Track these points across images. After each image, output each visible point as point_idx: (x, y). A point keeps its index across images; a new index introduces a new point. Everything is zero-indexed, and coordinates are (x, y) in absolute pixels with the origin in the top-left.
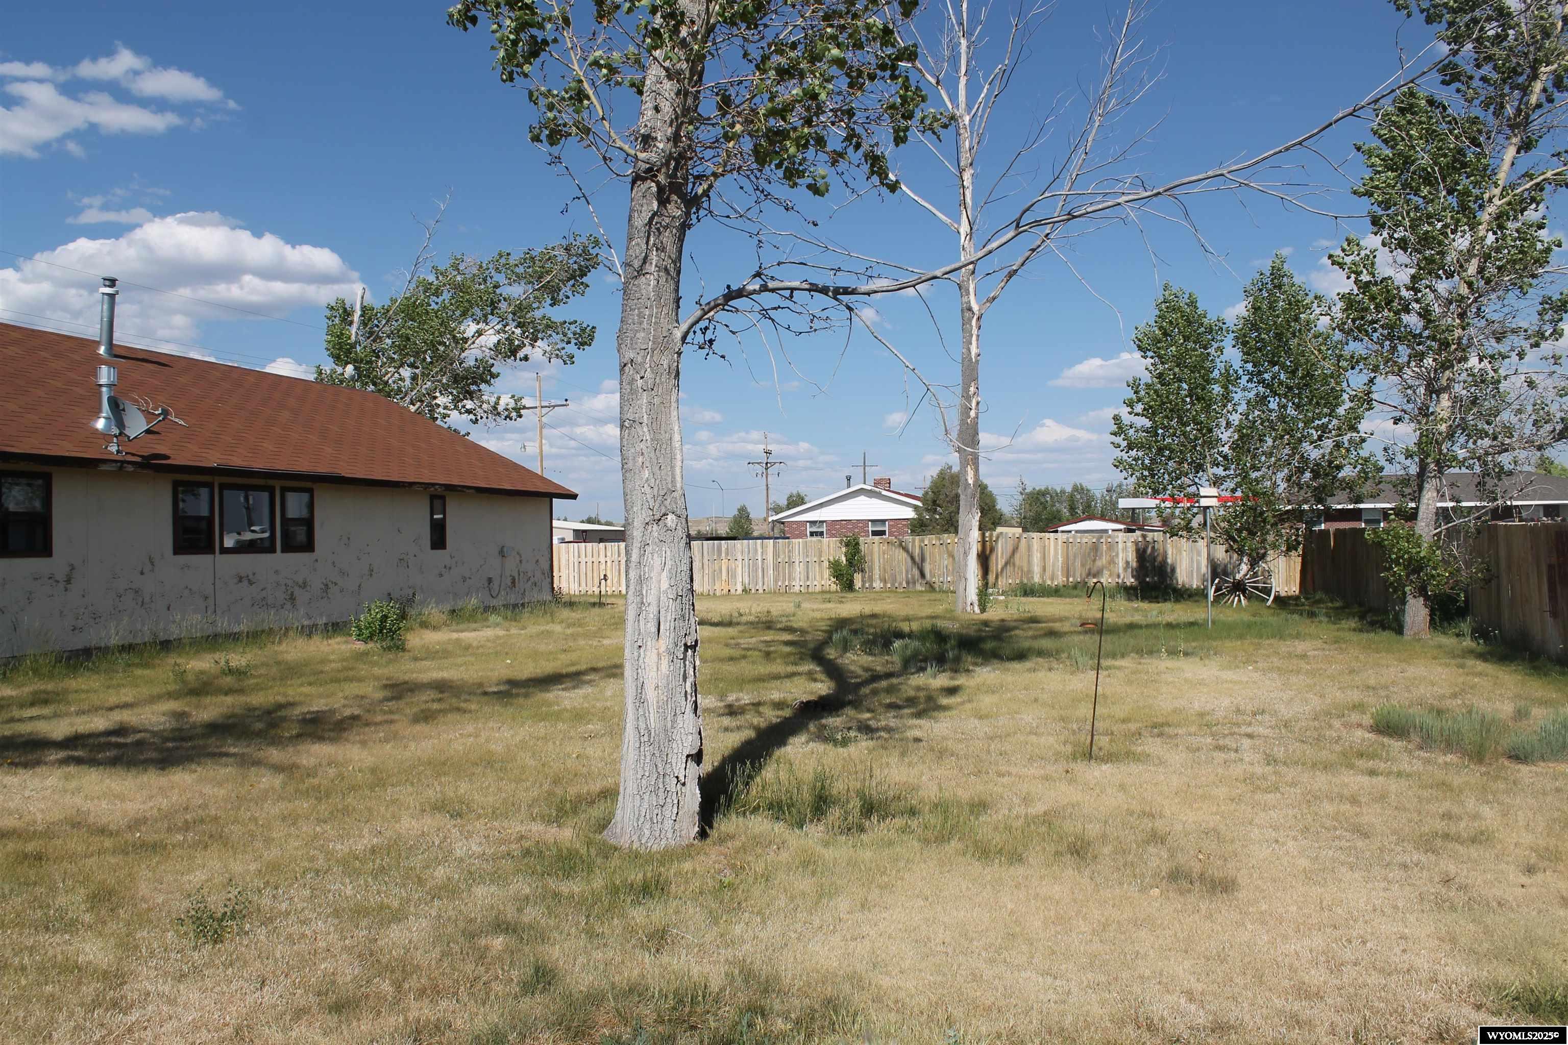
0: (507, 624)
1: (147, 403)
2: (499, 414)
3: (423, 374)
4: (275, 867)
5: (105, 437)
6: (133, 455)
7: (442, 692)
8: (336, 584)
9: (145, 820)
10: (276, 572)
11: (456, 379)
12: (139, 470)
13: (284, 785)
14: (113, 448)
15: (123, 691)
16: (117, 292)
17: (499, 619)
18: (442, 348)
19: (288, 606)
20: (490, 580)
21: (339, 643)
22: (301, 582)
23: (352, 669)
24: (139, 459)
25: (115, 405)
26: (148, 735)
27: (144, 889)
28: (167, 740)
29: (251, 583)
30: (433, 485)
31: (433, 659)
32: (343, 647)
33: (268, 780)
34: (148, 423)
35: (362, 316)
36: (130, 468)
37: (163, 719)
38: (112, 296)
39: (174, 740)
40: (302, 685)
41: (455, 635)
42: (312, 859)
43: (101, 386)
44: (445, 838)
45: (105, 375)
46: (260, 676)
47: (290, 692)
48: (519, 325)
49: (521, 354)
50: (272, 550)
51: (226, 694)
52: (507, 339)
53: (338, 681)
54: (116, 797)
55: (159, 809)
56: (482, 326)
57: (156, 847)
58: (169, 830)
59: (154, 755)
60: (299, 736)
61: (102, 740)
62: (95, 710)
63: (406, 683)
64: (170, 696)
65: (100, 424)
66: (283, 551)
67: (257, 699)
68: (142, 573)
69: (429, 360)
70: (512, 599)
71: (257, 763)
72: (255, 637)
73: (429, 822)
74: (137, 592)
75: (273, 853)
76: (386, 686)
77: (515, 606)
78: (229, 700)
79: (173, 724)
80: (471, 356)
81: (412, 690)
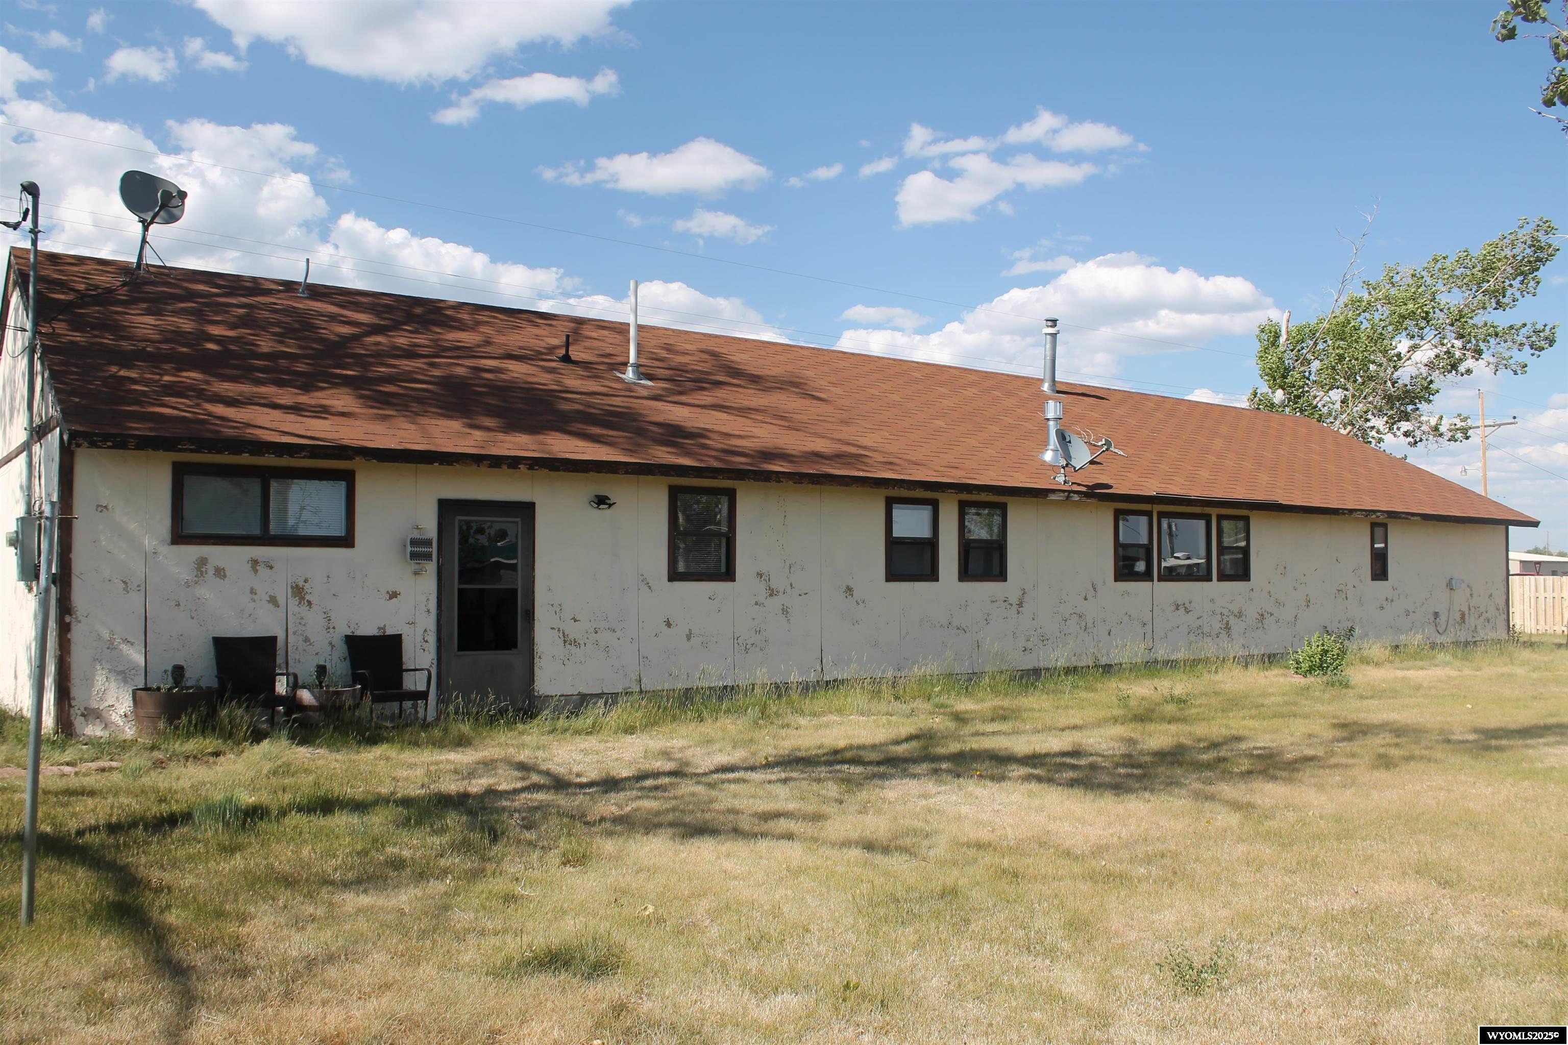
0: (1457, 663)
1: (1089, 435)
2: (1441, 435)
3: (1353, 396)
4: (1247, 918)
5: (1053, 468)
6: (1079, 485)
7: (1398, 736)
8: (1271, 614)
9: (1107, 847)
10: (1212, 600)
11: (1390, 400)
12: (1084, 499)
13: (1241, 826)
14: (1061, 479)
15: (1072, 712)
16: (1058, 332)
17: (1448, 658)
18: (1372, 367)
19: (1224, 634)
20: (1436, 615)
21: (1276, 676)
22: (1236, 612)
23: (1295, 704)
24: (1084, 489)
25: (1062, 437)
26: (1100, 759)
27: (1115, 922)
28: (1118, 765)
29: (1187, 611)
30: (1374, 512)
31: (1380, 698)
32: (1282, 680)
33: (1226, 819)
34: (1092, 454)
35: (1287, 340)
36: (1076, 498)
37: (1112, 744)
38: (1054, 335)
39: (1124, 765)
40: (1244, 718)
41: (1400, 674)
42: (1285, 914)
43: (1048, 419)
44: (1436, 909)
45: (1052, 409)
46: (1200, 706)
47: (1232, 723)
48: (1460, 336)
49: (1462, 368)
50: (1208, 578)
51: (1169, 723)
52: (1446, 353)
53: (1282, 716)
54: (1078, 820)
55: (1119, 837)
56: (1417, 341)
57: (1121, 879)
58: (1132, 860)
59: (1107, 779)
60: (1250, 772)
61: (1058, 760)
62: (1048, 729)
63: (1355, 723)
64: (1116, 720)
65: (1048, 456)
66: (1218, 580)
67: (1200, 730)
68: (1086, 599)
69: (1360, 380)
70: (1463, 636)
71: (1211, 798)
72: (1193, 664)
73: (1413, 888)
74: (1080, 617)
75: (1241, 901)
76: (1335, 726)
77: (1466, 644)
78: (1173, 728)
79: (1122, 749)
80: (1405, 374)
81: (1364, 733)
